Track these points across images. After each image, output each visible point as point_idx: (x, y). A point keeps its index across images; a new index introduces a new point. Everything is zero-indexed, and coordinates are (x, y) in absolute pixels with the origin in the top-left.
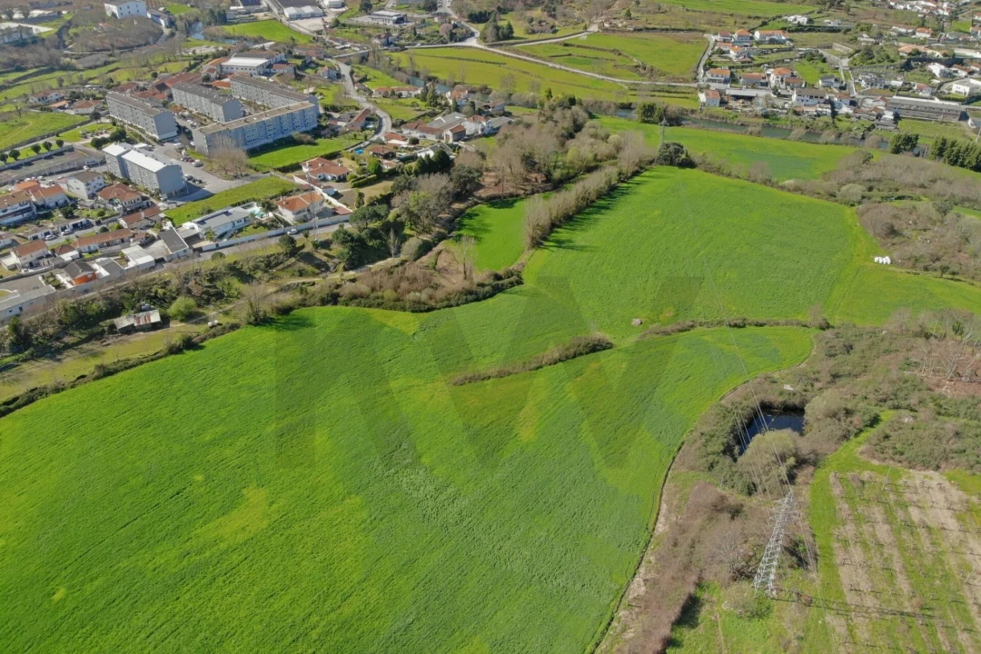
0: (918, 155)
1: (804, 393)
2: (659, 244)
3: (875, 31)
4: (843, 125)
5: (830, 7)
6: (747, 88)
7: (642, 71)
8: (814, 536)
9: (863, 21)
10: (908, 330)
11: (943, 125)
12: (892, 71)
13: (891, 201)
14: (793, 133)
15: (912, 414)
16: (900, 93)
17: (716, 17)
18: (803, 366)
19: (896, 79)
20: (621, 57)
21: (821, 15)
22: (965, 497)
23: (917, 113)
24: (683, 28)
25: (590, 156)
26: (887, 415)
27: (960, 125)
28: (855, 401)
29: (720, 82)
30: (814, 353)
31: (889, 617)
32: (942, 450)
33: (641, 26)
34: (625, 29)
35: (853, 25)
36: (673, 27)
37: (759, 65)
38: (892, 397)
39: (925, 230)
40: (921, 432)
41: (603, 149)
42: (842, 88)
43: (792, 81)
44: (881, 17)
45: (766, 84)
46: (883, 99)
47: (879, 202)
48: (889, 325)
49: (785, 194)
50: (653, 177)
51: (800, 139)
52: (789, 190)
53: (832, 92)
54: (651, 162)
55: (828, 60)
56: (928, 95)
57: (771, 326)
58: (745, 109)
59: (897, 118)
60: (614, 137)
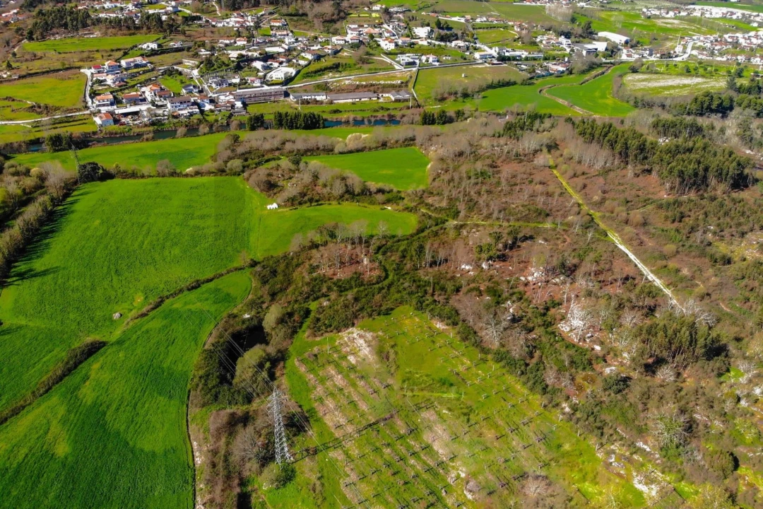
0: (267, 128)
1: (258, 315)
2: (109, 247)
3: (208, 46)
4: (211, 118)
5: (170, 33)
6: (131, 105)
7: (39, 110)
8: (300, 406)
9: (198, 40)
10: (304, 247)
11: (276, 103)
12: (230, 74)
13: (263, 164)
14: (178, 132)
15: (327, 298)
16: (241, 87)
17: (85, 55)
18: (250, 297)
19: (234, 78)
20: (15, 103)
21: (167, 40)
22: (375, 335)
23: (257, 99)
24: (61, 68)
25: (19, 192)
26: (313, 306)
27: (286, 101)
28: (291, 306)
29: (108, 105)
30: (254, 285)
31: (364, 432)
32: (351, 313)
33: (24, 73)
34: (10, 78)
35: (191, 44)
36: (52, 69)
37: (133, 86)
38: (312, 293)
39: (290, 178)
40: (336, 307)
41: (29, 182)
42: (201, 91)
43: (162, 93)
44: (209, 34)
45: (144, 100)
46: (231, 94)
47: (255, 168)
48: (293, 248)
49: (190, 179)
50: (82, 194)
51: (185, 135)
52: (192, 176)
53: (195, 96)
54: (76, 183)
55: (183, 73)
56: (259, 85)
57: (218, 278)
58: (136, 122)
59: (245, 105)
60: (34, 171)
